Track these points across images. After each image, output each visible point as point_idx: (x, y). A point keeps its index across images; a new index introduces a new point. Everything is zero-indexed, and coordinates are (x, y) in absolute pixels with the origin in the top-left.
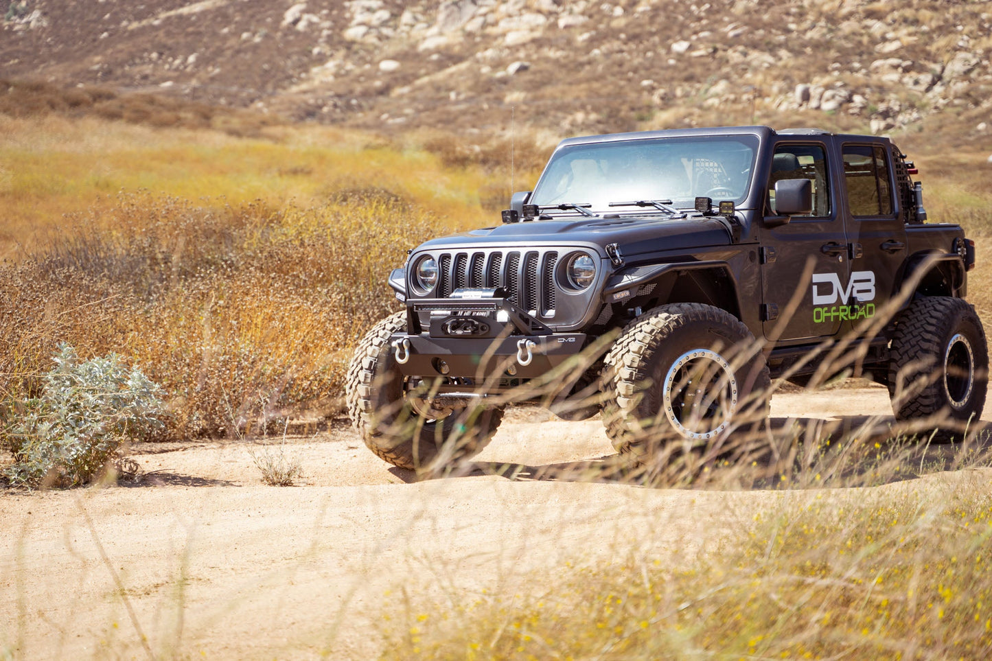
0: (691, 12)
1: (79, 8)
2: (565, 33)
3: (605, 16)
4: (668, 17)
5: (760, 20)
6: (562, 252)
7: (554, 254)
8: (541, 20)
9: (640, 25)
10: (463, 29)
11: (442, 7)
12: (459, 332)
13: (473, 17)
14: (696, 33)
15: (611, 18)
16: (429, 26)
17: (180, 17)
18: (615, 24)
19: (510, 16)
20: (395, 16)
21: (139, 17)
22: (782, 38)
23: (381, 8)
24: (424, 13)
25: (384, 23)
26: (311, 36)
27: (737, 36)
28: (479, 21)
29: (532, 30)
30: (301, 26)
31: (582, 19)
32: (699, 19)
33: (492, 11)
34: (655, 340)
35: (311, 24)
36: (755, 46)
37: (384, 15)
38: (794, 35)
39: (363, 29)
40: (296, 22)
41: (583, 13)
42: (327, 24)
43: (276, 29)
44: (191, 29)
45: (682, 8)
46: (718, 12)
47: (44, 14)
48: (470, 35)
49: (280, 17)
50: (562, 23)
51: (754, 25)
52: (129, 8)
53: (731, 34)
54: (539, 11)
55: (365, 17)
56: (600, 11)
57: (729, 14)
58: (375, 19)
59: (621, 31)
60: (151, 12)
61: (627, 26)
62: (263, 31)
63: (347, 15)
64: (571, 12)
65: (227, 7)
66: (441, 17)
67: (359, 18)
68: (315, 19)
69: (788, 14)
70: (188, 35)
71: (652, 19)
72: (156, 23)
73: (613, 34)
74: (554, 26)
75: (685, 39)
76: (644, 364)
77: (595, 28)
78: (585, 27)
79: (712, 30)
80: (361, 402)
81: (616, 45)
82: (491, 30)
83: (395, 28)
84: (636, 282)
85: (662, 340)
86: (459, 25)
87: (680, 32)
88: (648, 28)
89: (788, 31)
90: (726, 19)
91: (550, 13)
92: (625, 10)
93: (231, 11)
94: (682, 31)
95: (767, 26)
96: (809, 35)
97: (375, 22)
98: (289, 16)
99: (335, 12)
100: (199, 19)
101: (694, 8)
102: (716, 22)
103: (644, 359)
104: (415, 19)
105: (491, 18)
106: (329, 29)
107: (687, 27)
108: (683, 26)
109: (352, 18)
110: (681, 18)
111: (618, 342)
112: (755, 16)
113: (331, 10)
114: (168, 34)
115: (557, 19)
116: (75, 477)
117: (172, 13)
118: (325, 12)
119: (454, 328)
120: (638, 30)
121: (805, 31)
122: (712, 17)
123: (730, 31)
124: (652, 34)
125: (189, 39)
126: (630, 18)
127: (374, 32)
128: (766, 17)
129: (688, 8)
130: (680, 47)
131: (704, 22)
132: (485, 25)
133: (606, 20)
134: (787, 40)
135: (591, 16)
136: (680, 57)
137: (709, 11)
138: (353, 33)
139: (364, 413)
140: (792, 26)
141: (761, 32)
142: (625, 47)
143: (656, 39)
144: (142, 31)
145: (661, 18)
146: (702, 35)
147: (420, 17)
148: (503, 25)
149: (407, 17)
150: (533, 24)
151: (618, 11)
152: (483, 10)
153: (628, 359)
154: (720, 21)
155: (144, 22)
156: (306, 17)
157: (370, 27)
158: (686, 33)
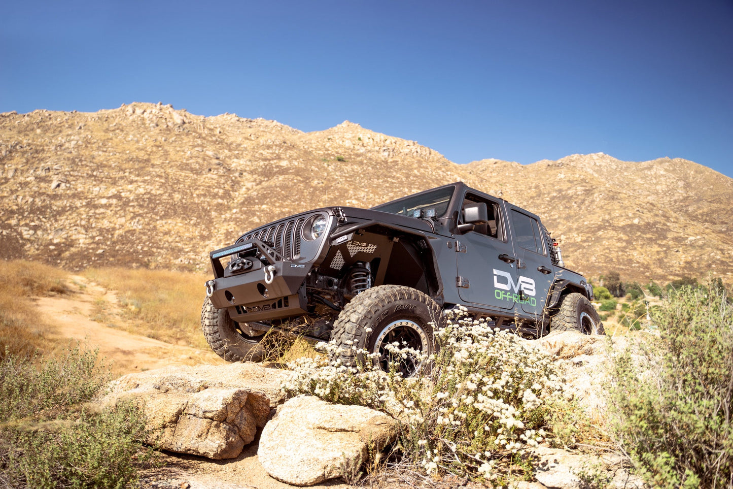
6: (307, 217)
7: (303, 220)
119: (233, 266)
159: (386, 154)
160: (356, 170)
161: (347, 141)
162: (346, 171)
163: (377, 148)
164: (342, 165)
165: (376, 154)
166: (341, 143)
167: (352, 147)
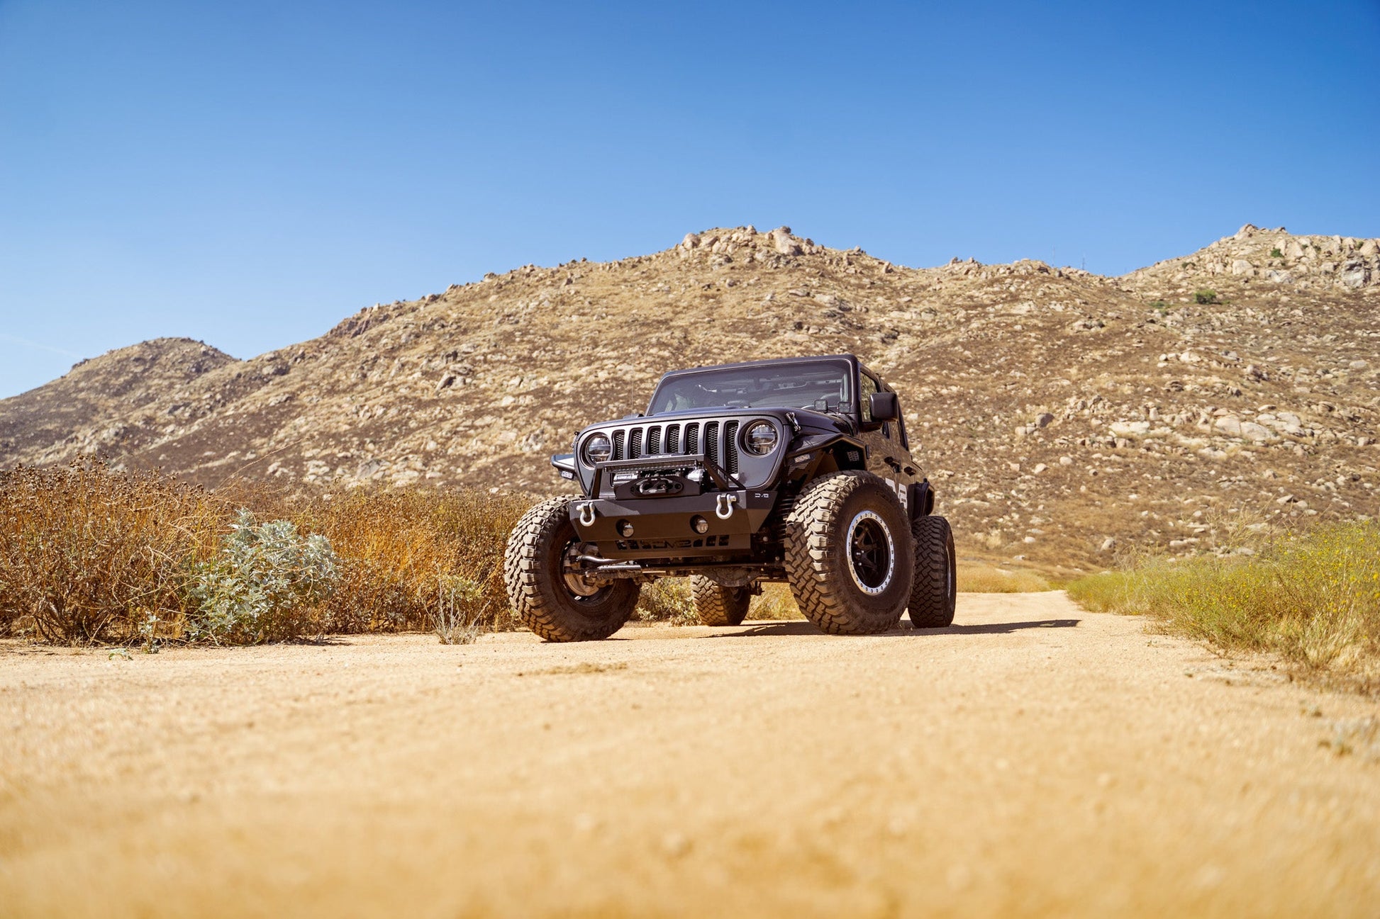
0: (500, 473)
1: (147, 463)
2: (430, 481)
3: (452, 473)
4: (487, 475)
5: (537, 478)
6: (742, 421)
7: (735, 424)
8: (416, 474)
9: (472, 479)
10: (371, 478)
11: (360, 466)
12: (653, 491)
13: (377, 472)
14: (502, 483)
15: (456, 474)
16: (352, 476)
17: (207, 468)
18: (457, 477)
19: (398, 472)
20: (332, 470)
21: (182, 468)
22: (549, 487)
23: (324, 466)
24: (350, 468)
25: (326, 474)
26: (283, 479)
27: (525, 485)
28: (380, 474)
29: (410, 479)
30: (277, 474)
31: (439, 474)
32: (504, 476)
33: (389, 469)
34: (840, 497)
35: (283, 473)
36: (534, 491)
37: (326, 469)
38: (555, 486)
39: (313, 477)
40: (274, 472)
41: (440, 471)
42: (293, 473)
43: (263, 476)
44: (212, 475)
45: (494, 470)
46: (514, 473)
47: (126, 466)
48: (375, 481)
49: (266, 469)
50: (428, 476)
51: (534, 480)
52: (177, 463)
53: (521, 485)
54: (415, 470)
55: (316, 470)
56: (449, 470)
57: (520, 473)
58: (321, 471)
59: (461, 481)
60: (189, 465)
61: (465, 478)
62: (255, 477)
63: (305, 469)
64: (433, 470)
65: (234, 463)
66: (359, 471)
67: (311, 471)
68: (286, 471)
69: (552, 475)
70: (210, 478)
71: (478, 475)
72: (192, 471)
73: (457, 482)
74: (424, 477)
75: (497, 486)
76: (834, 518)
77: (447, 479)
78: (441, 479)
79: (511, 482)
80: (524, 577)
81: (458, 488)
82: (387, 479)
83: (332, 476)
84: (816, 446)
85: (846, 498)
86: (370, 475)
87: (494, 482)
88: (476, 480)
89: (553, 484)
90: (519, 477)
91: (421, 471)
92: (463, 470)
93: (237, 465)
94: (495, 482)
95: (541, 481)
96: (563, 486)
97: (320, 473)
98: (271, 469)
99: (297, 467)
100: (218, 469)
101: (501, 470)
102: (513, 478)
103: (833, 514)
104: (344, 472)
105: (387, 472)
106: (294, 476)
107: (498, 480)
108: (495, 480)
109: (307, 471)
110: (494, 475)
111: (801, 502)
112: (535, 476)
113: (295, 466)
114: (199, 478)
115: (425, 474)
116: (261, 634)
117: (202, 466)
118: (292, 467)
119: (645, 488)
120: (470, 481)
121: (561, 484)
122: (511, 476)
123: (521, 483)
124: (479, 483)
125: (211, 481)
126: (466, 475)
127: (320, 479)
128: (540, 476)
129: (498, 470)
130: (494, 490)
131: (507, 478)
132: (384, 476)
133: (452, 475)
134: (551, 489)
135: (444, 473)
136: (493, 496)
137: (509, 472)
138: (308, 479)
139: (526, 586)
140: (554, 482)
141: (538, 484)
142: (463, 490)
143: (481, 485)
144: (184, 475)
145: (483, 475)
146: (505, 484)
147: (347, 471)
148: (394, 477)
149: (339, 471)
150: (412, 476)
151: (459, 470)
152: (383, 468)
153: (818, 514)
154: (516, 478)
155: (185, 471)
156: (280, 469)
157: (318, 476)
158: (497, 483)
159: (1358, 276)
160: (1249, 320)
161: (1236, 263)
162: (1217, 324)
163: (1328, 266)
164: (1211, 312)
165: (1322, 280)
166: (1219, 268)
167: (1250, 273)
